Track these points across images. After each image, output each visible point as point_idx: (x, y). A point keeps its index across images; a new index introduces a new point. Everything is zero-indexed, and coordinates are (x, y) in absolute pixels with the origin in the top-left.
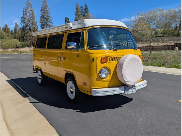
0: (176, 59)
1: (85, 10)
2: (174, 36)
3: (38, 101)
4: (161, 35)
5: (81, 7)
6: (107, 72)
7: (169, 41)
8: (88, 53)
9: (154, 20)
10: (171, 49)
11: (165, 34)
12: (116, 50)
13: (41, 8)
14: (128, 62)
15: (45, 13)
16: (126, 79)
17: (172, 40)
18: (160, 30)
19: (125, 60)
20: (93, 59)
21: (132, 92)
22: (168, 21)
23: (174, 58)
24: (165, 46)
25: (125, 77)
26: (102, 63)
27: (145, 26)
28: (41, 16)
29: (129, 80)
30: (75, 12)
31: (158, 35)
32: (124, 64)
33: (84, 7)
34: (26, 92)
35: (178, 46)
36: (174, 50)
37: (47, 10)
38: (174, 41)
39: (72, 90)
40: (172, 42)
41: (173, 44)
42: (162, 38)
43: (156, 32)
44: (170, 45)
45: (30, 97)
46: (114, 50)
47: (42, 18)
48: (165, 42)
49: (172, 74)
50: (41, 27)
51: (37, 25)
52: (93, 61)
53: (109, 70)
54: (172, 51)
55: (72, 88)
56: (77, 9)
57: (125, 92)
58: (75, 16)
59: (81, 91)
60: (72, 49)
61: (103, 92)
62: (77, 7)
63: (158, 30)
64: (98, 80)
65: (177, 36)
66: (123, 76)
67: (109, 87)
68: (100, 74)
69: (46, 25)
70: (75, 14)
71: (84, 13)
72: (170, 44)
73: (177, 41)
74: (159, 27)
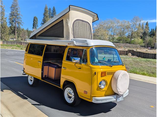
0: (133, 65)
1: (53, 12)
2: (127, 43)
3: (38, 104)
4: (117, 41)
5: (50, 9)
6: (105, 84)
7: (123, 46)
8: (91, 68)
9: (112, 28)
10: (125, 54)
11: (120, 40)
12: (111, 67)
13: (11, 6)
14: (121, 77)
15: (15, 10)
16: (119, 90)
17: (126, 46)
18: (116, 37)
19: (119, 75)
20: (95, 73)
21: (121, 100)
22: (122, 30)
23: (131, 63)
24: (121, 51)
25: (118, 89)
26: (102, 76)
27: (104, 33)
28: (10, 13)
29: (121, 91)
30: (44, 12)
31: (114, 41)
32: (119, 79)
33: (52, 9)
34: (23, 93)
35: (131, 52)
36: (128, 55)
37: (17, 9)
38: (127, 47)
39: (70, 95)
40: (126, 48)
41: (127, 50)
42: (118, 43)
43: (113, 38)
44: (125, 51)
45: (29, 99)
46: (110, 66)
47: (12, 15)
48: (120, 47)
49: (134, 79)
50: (9, 23)
51: (6, 21)
52: (95, 74)
53: (106, 82)
54: (127, 55)
55: (70, 94)
56: (45, 10)
57: (116, 100)
58: (43, 16)
59: (80, 97)
60: (76, 63)
61: (102, 100)
62: (46, 8)
63: (114, 36)
64: (97, 90)
65: (130, 43)
66: (117, 88)
67: (105, 96)
68: (99, 85)
69: (15, 21)
70: (43, 14)
71: (52, 15)
72: (125, 49)
73: (130, 47)
74: (115, 34)
